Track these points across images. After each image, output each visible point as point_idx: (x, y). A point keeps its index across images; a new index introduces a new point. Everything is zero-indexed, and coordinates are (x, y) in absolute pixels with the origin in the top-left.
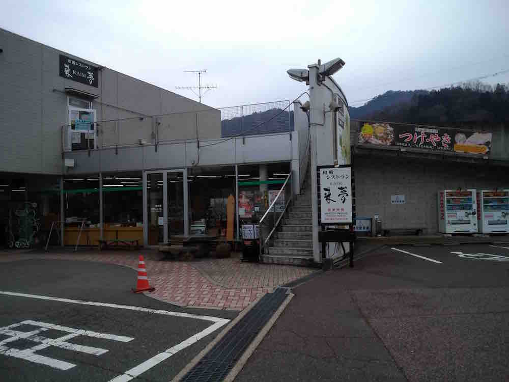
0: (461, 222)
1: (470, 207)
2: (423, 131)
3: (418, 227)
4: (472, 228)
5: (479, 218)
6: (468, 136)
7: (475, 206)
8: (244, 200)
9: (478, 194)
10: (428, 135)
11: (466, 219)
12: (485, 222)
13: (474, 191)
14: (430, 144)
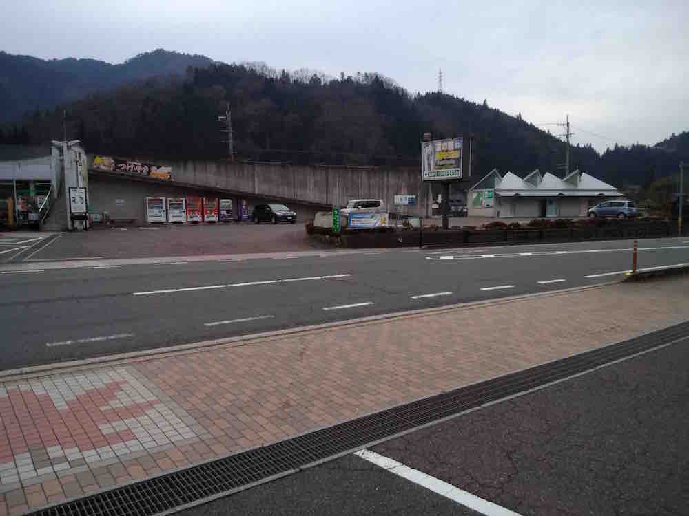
0: (156, 216)
1: (162, 208)
2: (132, 163)
3: (131, 218)
4: (163, 219)
5: (167, 214)
6: (158, 168)
7: (164, 207)
8: (20, 201)
9: (166, 201)
10: (136, 166)
11: (159, 214)
12: (170, 215)
13: (164, 199)
14: (137, 171)
